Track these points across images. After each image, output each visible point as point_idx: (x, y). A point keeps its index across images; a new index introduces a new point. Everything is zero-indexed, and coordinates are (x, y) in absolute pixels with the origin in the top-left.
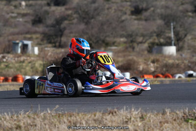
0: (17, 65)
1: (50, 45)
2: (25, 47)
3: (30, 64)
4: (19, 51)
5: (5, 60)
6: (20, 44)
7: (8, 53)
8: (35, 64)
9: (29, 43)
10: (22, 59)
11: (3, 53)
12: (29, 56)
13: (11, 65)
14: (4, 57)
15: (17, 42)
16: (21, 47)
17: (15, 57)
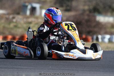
0: (25, 26)
2: (33, 9)
3: (36, 26)
4: (28, 13)
5: (14, 20)
6: (29, 7)
7: (18, 14)
9: (37, 6)
10: (30, 20)
11: (13, 14)
13: (19, 25)
14: (14, 18)
15: (27, 4)
16: (30, 9)
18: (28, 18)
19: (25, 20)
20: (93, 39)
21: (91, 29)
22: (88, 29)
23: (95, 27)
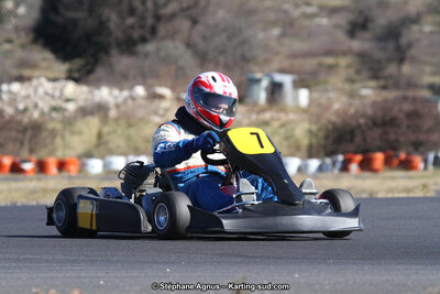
1: (373, 83)
3: (282, 131)
4: (262, 96)
6: (265, 83)
8: (293, 129)
10: (267, 116)
12: (284, 110)
15: (258, 76)
16: (266, 89)
17: (250, 112)
18: (262, 110)
19: (254, 117)
20: (426, 161)
21: (422, 137)
22: (412, 137)
23: (430, 131)
